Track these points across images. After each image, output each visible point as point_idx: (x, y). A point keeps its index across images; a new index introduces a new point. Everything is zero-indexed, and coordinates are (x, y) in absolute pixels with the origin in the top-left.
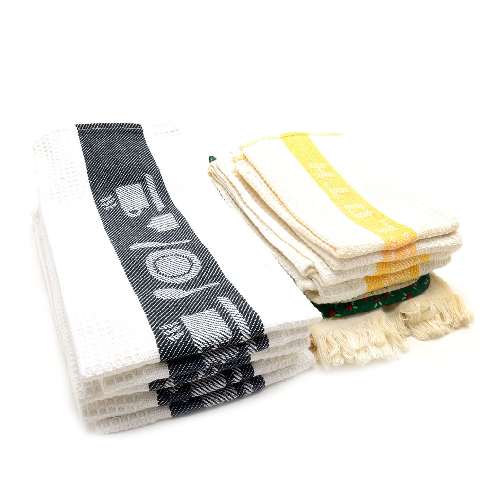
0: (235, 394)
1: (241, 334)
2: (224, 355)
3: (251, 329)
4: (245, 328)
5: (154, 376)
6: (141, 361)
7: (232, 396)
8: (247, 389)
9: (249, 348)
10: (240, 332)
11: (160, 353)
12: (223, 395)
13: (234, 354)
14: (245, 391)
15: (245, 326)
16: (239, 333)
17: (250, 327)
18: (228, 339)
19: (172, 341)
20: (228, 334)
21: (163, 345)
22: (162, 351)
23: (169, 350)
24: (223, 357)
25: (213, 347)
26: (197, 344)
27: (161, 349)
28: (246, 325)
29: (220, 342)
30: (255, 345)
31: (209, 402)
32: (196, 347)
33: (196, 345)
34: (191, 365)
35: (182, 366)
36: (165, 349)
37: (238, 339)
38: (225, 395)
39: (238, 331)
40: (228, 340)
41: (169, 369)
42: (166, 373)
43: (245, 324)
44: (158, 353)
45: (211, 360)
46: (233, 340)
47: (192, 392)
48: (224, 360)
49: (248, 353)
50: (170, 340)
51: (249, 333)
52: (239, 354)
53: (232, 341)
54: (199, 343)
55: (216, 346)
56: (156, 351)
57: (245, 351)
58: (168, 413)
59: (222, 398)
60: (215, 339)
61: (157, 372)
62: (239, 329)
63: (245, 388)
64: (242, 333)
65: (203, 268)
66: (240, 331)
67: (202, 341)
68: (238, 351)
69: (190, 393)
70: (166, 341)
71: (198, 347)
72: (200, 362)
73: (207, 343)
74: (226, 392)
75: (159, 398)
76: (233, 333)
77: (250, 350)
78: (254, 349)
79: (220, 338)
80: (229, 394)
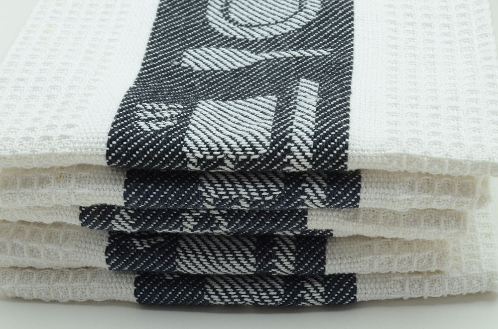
0: (279, 294)
1: (288, 151)
2: (247, 190)
3: (315, 147)
4: (304, 142)
5: (93, 192)
6: (67, 150)
7: (271, 297)
8: (308, 291)
9: (308, 191)
10: (290, 147)
11: (108, 146)
12: (253, 287)
13: (271, 193)
14: (303, 294)
15: (306, 138)
16: (286, 147)
17: (316, 143)
18: (256, 152)
19: (142, 130)
20: (261, 143)
21: (120, 134)
22: (114, 142)
23: (129, 145)
24: (243, 192)
25: (221, 162)
26: (188, 148)
27: (113, 139)
28: (310, 137)
29: (238, 156)
30: (323, 189)
31: (217, 293)
32: (184, 154)
33: (185, 149)
34: (171, 191)
35: (153, 189)
36: (122, 141)
37: (280, 159)
38: (256, 290)
39: (285, 143)
40: (257, 157)
41: (125, 187)
42: (117, 193)
43: (308, 134)
44: (104, 146)
45: (217, 192)
46: (268, 157)
47: (177, 260)
48: (246, 200)
49: (303, 200)
50: (140, 127)
51: (309, 154)
52: (281, 198)
53: (267, 161)
54: (193, 147)
55: (227, 162)
56: (101, 140)
57: (298, 195)
58: (129, 291)
59: (248, 293)
60: (229, 147)
61: (100, 186)
62: (290, 140)
63: (305, 289)
64: (294, 149)
65: (317, 19)
66: (289, 144)
67: (201, 144)
68: (280, 189)
69: (173, 260)
70: (132, 127)
71: (189, 155)
72: (192, 191)
73: (209, 150)
74: (261, 285)
75: (108, 250)
76: (272, 145)
77: (309, 196)
78: (319, 198)
79: (240, 147)
80: (265, 290)
